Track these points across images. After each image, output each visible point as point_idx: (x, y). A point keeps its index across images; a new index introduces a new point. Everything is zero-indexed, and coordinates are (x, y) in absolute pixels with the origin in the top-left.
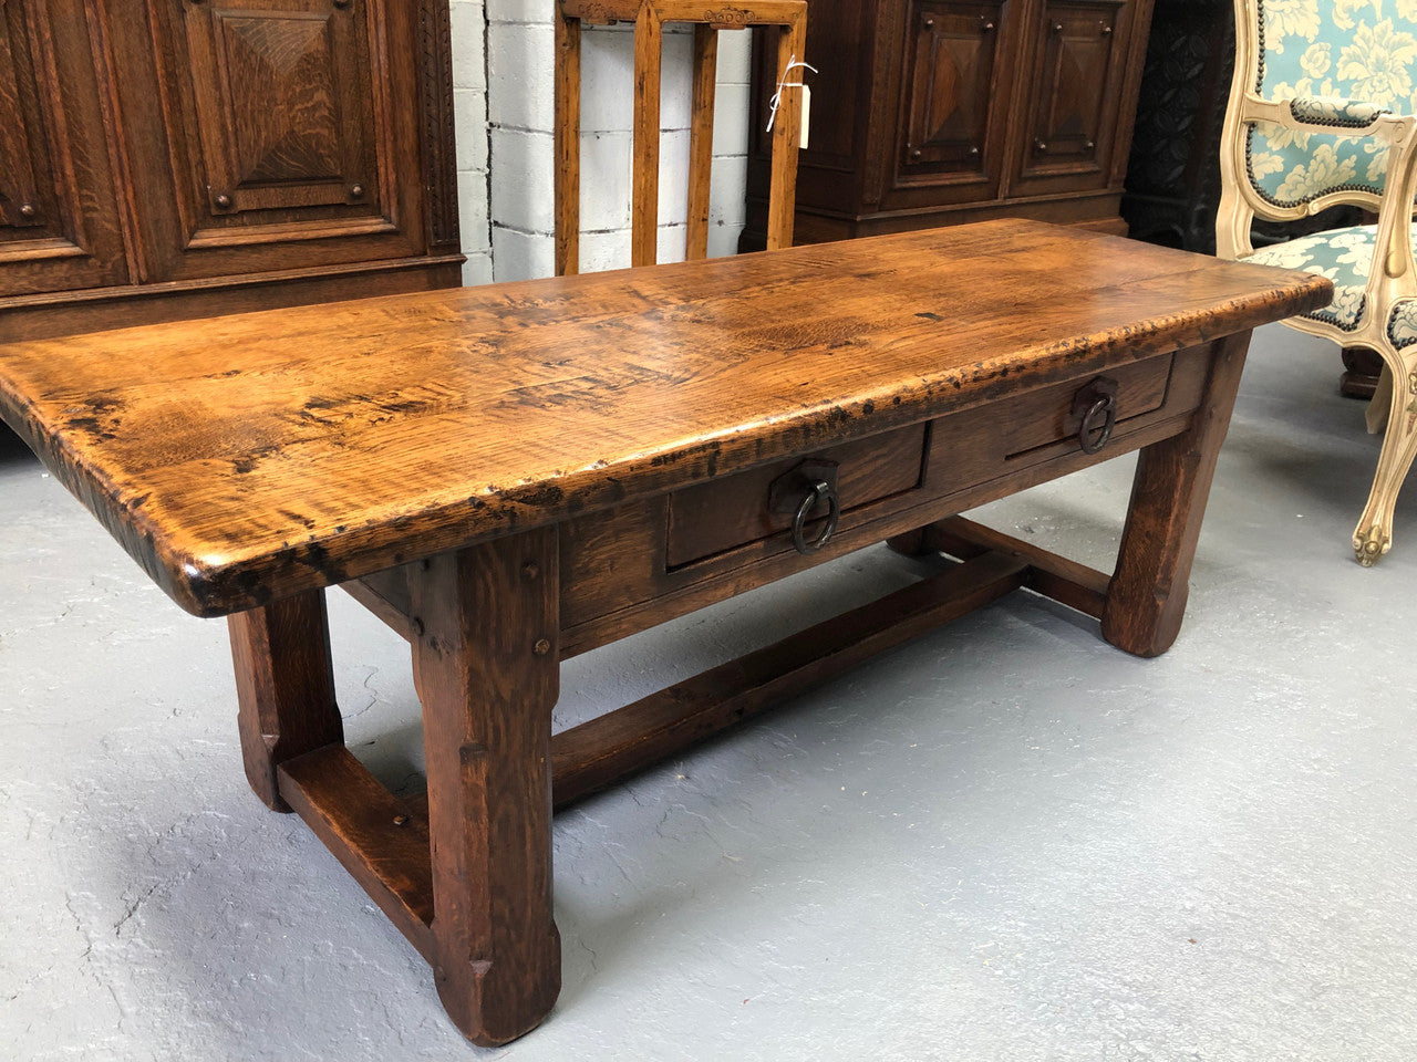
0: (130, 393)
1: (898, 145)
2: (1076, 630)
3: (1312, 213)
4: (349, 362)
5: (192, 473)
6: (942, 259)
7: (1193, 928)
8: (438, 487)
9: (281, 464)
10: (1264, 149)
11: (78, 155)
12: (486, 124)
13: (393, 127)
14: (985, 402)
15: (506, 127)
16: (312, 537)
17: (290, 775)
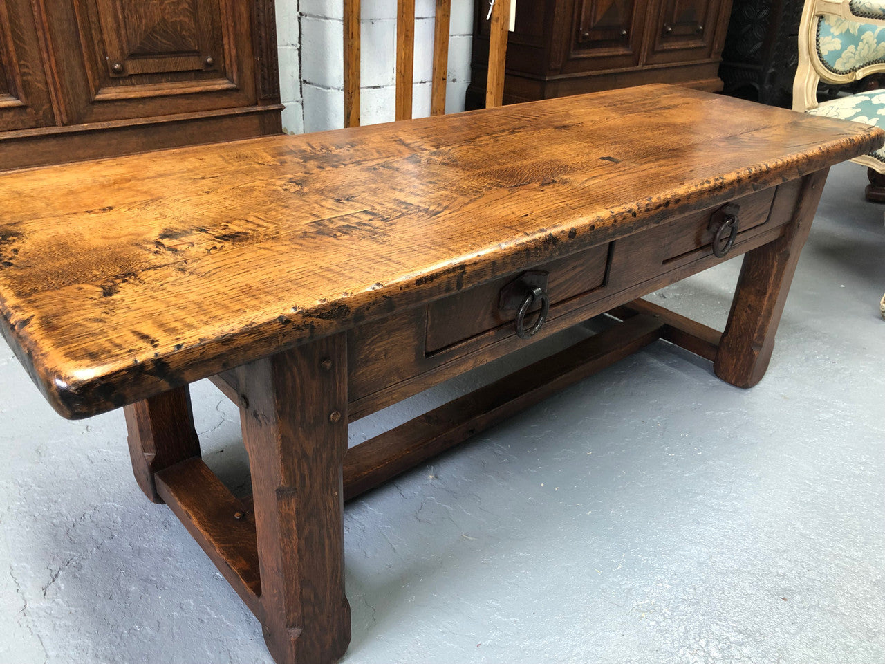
0: (27, 227)
1: (574, 29)
2: (696, 368)
3: (858, 78)
4: (194, 199)
5: (68, 297)
6: (614, 115)
7: (785, 590)
8: (255, 308)
9: (137, 289)
10: (829, 33)
11: (17, 37)
12: (298, 13)
13: (233, 16)
14: (653, 226)
15: (311, 15)
16: (156, 354)
17: (165, 481)
